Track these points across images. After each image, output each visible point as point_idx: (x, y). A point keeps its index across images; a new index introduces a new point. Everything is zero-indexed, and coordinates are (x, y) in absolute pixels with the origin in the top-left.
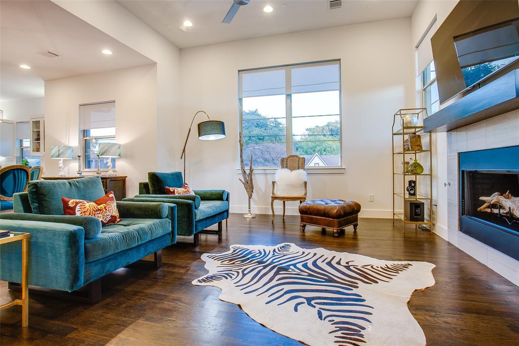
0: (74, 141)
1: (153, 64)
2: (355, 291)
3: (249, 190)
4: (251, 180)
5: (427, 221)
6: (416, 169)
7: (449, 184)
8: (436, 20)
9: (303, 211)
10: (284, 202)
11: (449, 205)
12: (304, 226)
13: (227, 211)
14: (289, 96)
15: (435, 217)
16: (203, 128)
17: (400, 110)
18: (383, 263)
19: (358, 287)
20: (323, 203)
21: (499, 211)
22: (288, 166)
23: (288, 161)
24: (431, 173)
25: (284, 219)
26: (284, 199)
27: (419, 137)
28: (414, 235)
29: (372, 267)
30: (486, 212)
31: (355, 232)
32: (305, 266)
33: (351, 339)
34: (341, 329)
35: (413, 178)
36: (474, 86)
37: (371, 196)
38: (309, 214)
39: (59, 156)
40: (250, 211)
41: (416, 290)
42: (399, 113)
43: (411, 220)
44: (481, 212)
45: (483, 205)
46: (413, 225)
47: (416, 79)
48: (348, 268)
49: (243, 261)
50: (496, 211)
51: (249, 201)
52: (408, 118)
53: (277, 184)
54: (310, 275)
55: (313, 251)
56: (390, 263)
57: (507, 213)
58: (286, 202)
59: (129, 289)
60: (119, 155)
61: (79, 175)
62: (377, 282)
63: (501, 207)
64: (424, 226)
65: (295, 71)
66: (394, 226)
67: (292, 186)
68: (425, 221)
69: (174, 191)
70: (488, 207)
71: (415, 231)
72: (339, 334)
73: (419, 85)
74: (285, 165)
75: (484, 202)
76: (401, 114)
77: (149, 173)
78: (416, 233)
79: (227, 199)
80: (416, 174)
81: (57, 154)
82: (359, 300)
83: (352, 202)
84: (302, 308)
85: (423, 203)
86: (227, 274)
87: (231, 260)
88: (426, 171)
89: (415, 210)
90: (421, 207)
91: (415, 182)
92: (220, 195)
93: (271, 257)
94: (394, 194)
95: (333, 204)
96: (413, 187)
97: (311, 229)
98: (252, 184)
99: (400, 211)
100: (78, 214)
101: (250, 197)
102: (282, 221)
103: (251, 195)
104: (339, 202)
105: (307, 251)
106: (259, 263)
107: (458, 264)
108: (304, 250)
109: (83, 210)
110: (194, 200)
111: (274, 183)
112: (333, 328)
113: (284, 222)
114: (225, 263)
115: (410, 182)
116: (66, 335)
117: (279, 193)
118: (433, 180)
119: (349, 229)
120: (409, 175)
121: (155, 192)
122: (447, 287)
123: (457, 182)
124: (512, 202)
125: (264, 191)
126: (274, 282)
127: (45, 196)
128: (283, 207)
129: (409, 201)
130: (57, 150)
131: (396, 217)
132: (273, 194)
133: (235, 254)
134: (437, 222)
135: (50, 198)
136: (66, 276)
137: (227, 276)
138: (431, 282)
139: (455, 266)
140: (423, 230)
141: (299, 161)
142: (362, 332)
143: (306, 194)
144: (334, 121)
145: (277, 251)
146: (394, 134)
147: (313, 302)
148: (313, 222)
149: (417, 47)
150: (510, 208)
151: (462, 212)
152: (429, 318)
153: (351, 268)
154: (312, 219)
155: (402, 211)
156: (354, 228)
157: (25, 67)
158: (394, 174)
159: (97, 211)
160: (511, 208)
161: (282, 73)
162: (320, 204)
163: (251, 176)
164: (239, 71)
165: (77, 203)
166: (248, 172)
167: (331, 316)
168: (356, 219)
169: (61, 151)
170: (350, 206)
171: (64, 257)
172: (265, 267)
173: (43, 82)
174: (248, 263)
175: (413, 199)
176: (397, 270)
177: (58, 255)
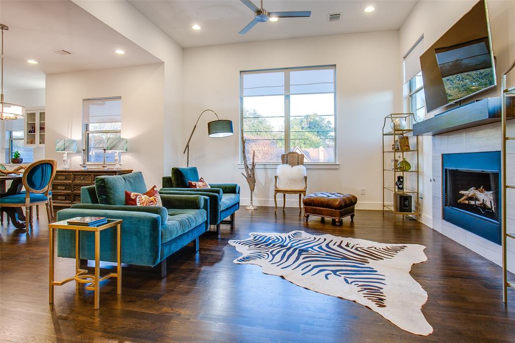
0: (77, 135)
1: (160, 64)
2: (367, 265)
3: (251, 184)
4: (254, 174)
5: (413, 211)
6: (404, 166)
7: (434, 180)
8: (423, 38)
9: (306, 203)
10: (284, 195)
11: (434, 197)
12: (308, 216)
13: (238, 203)
14: (287, 97)
15: (421, 208)
16: (212, 127)
17: (391, 115)
18: (383, 246)
19: (369, 263)
20: (325, 196)
21: (475, 202)
22: (288, 162)
23: (289, 157)
24: (418, 170)
25: (284, 211)
26: (285, 192)
27: (407, 138)
28: (401, 224)
29: (375, 248)
30: (465, 203)
31: (352, 221)
32: (321, 248)
33: (374, 295)
34: (366, 289)
35: (400, 174)
36: (456, 102)
37: (362, 190)
38: (312, 206)
39: (64, 150)
40: (252, 203)
41: (414, 264)
42: (390, 116)
43: (400, 212)
44: (460, 203)
45: (462, 198)
46: (400, 216)
47: (404, 86)
48: (356, 249)
49: (267, 245)
50: (473, 203)
51: (252, 194)
52: (397, 121)
53: (279, 179)
54: (327, 255)
55: (323, 237)
56: (389, 246)
57: (481, 204)
58: (286, 194)
59: (183, 267)
60: (126, 150)
61: (83, 168)
62: (383, 259)
63: (477, 199)
64: (411, 216)
65: (293, 74)
66: (383, 216)
67: (293, 180)
68: (412, 212)
69: (196, 185)
70: (466, 199)
71: (402, 220)
72: (365, 292)
73: (406, 92)
74: (286, 161)
75: (463, 195)
76: (392, 118)
77: (173, 169)
78: (403, 222)
79: (239, 193)
80: (403, 171)
81: (63, 148)
82: (372, 271)
83: (350, 195)
84: (331, 277)
85: (411, 196)
86: (259, 255)
87: (256, 245)
88: (413, 168)
89: (404, 202)
90: (409, 199)
91: (402, 178)
92: (233, 188)
93: (289, 242)
94: (384, 188)
95: (333, 197)
96: (401, 182)
97: (314, 218)
98: (254, 178)
99: (390, 204)
100: (138, 205)
101: (252, 190)
102: (283, 212)
103: (254, 188)
104: (339, 195)
105: (318, 237)
106: (282, 246)
107: (442, 245)
108: (315, 236)
109: (142, 202)
110: (219, 193)
111: (276, 177)
112: (359, 289)
113: (284, 213)
114: (253, 246)
115: (399, 178)
116: (159, 298)
117: (280, 187)
118: (419, 176)
119: (347, 219)
120: (398, 171)
121: (178, 186)
122: (437, 261)
123: (441, 178)
124: (485, 195)
125: (263, 184)
126: (301, 261)
127: (111, 189)
128: (283, 200)
129: (399, 194)
130: (63, 144)
131: (386, 209)
132: (276, 187)
133: (256, 240)
134: (422, 212)
135: (114, 192)
136: (150, 254)
137: (260, 257)
138: (424, 258)
139: (440, 247)
140: (410, 219)
141: (298, 158)
142: (381, 291)
143: (306, 188)
144: (313, 114)
145: (291, 237)
146: (384, 135)
147: (338, 273)
148: (315, 212)
149: (405, 58)
150: (483, 200)
151: (446, 203)
152: (427, 282)
153: (359, 249)
154: (315, 210)
155: (392, 203)
156: (351, 218)
157: (32, 62)
158: (384, 170)
159: (150, 202)
160: (485, 200)
161: (281, 75)
162: (322, 197)
163: (254, 171)
164: (241, 72)
165: (137, 196)
166: (250, 167)
167: (355, 281)
168: (353, 210)
169: (67, 144)
170: (349, 198)
171: (148, 238)
172: (288, 249)
173: (45, 76)
174: (272, 246)
175: (401, 192)
176: (396, 250)
177: (143, 237)
